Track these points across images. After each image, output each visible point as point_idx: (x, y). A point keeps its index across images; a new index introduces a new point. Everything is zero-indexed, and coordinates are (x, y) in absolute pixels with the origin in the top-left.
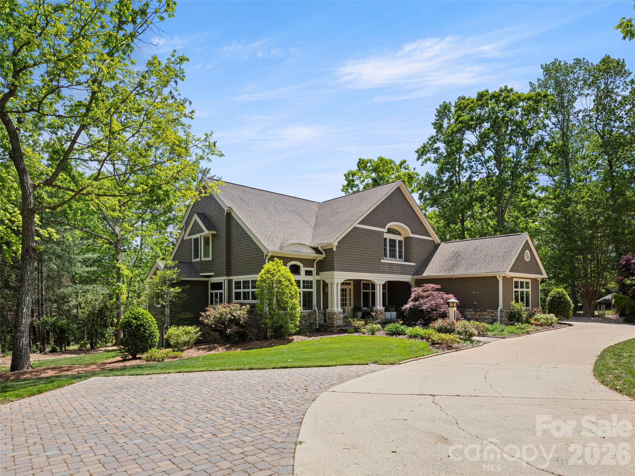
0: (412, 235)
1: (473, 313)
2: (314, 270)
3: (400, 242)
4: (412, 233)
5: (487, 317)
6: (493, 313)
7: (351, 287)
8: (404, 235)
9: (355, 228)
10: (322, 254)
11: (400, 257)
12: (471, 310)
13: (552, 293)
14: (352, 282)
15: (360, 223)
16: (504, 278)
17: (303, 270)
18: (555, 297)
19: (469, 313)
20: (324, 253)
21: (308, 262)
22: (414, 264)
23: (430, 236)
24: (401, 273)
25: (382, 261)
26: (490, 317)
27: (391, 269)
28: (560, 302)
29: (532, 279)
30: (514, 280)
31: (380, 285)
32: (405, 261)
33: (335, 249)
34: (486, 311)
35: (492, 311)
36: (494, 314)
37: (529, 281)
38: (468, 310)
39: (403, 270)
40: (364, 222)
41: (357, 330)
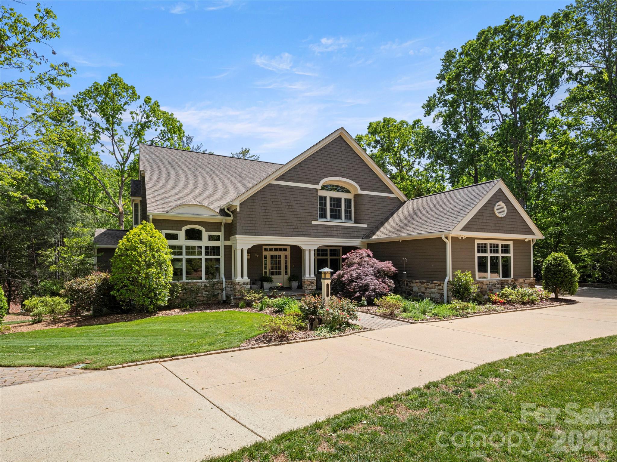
0: (360, 192)
1: (419, 284)
2: (221, 234)
3: (348, 201)
4: (362, 189)
5: (433, 290)
6: (440, 285)
7: (288, 253)
8: (353, 193)
9: (270, 185)
10: (229, 216)
11: (348, 217)
12: (418, 281)
13: (549, 258)
14: (288, 248)
15: (277, 179)
16: (455, 240)
17: (205, 234)
18: (551, 264)
19: (415, 285)
20: (232, 215)
21: (210, 226)
22: (366, 226)
23: (392, 193)
24: (344, 237)
25: (313, 222)
26: (436, 291)
27: (327, 232)
28: (557, 271)
29: (514, 241)
30: (477, 242)
31: (310, 251)
32: (356, 222)
33: (238, 210)
34: (432, 283)
35: (439, 282)
36: (441, 287)
37: (511, 243)
38: (414, 281)
39: (347, 232)
40: (286, 177)
41: (249, 304)
